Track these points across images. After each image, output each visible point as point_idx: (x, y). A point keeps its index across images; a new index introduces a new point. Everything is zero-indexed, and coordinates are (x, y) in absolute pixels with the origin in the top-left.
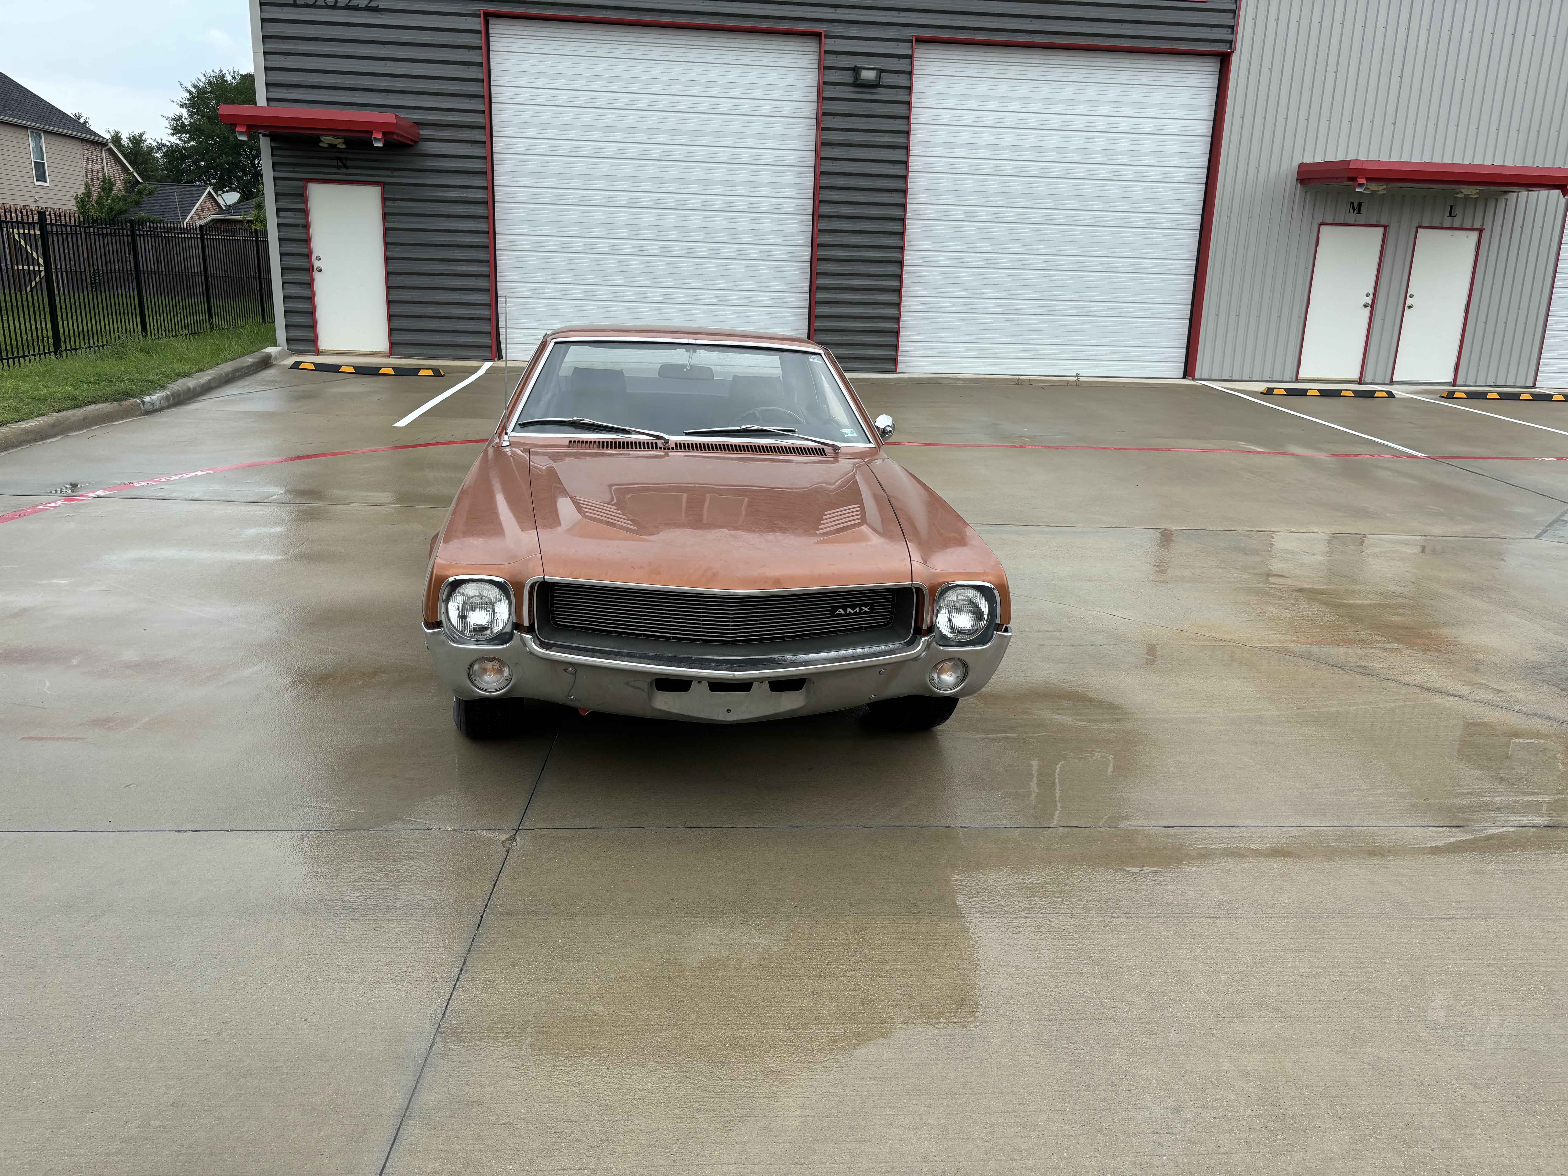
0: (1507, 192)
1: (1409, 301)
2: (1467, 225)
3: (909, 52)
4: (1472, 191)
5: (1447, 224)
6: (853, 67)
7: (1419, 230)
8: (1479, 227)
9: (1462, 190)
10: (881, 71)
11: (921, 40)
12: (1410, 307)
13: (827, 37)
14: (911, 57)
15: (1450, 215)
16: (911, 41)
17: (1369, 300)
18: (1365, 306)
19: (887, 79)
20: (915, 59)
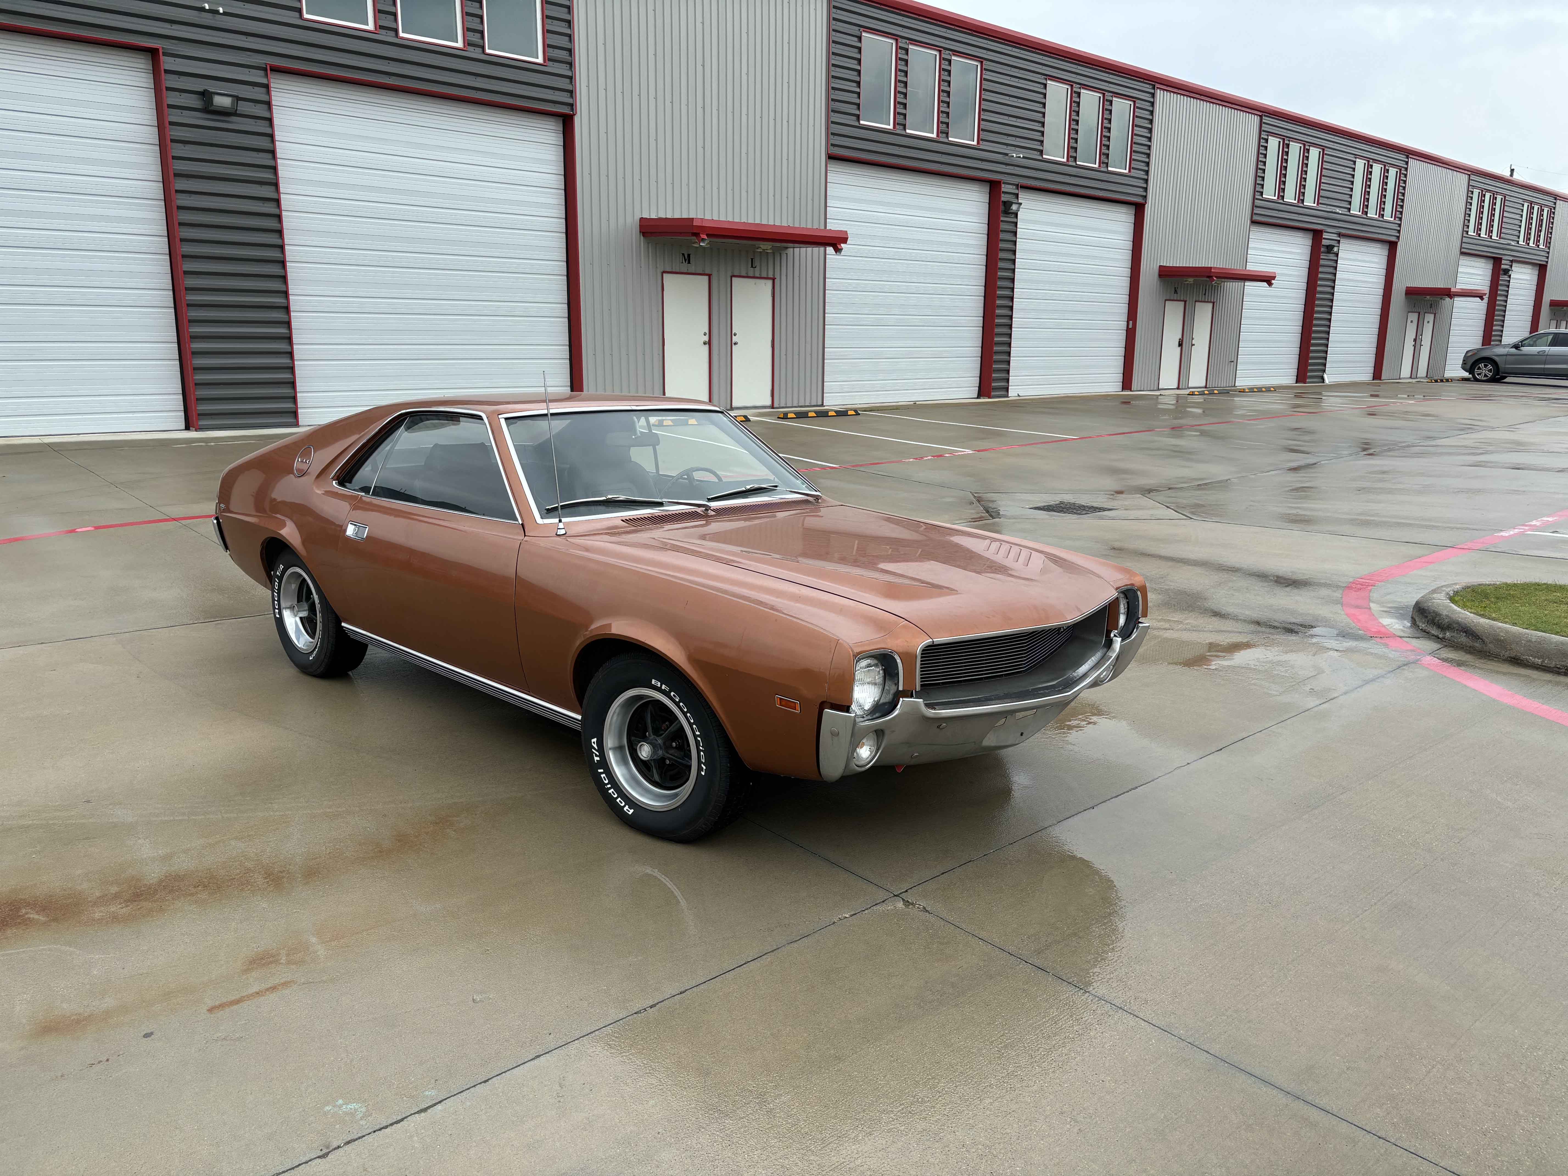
0: (787, 248)
1: (735, 339)
2: (764, 275)
3: (265, 81)
4: (766, 246)
5: (751, 274)
6: (201, 89)
7: (733, 278)
8: (772, 277)
9: (761, 246)
10: (237, 99)
11: (276, 70)
12: (735, 344)
13: (165, 54)
14: (267, 87)
15: (752, 267)
16: (265, 70)
17: (706, 338)
18: (705, 343)
19: (244, 108)
20: (272, 89)
